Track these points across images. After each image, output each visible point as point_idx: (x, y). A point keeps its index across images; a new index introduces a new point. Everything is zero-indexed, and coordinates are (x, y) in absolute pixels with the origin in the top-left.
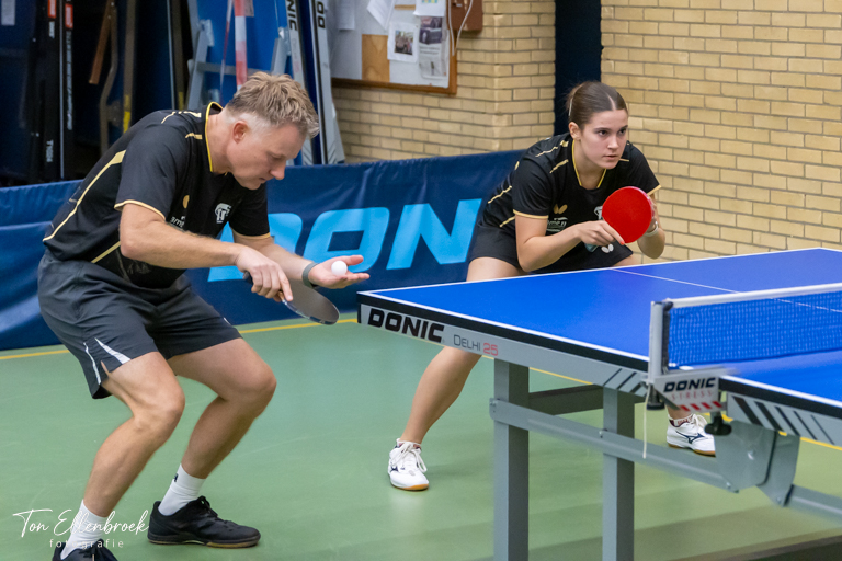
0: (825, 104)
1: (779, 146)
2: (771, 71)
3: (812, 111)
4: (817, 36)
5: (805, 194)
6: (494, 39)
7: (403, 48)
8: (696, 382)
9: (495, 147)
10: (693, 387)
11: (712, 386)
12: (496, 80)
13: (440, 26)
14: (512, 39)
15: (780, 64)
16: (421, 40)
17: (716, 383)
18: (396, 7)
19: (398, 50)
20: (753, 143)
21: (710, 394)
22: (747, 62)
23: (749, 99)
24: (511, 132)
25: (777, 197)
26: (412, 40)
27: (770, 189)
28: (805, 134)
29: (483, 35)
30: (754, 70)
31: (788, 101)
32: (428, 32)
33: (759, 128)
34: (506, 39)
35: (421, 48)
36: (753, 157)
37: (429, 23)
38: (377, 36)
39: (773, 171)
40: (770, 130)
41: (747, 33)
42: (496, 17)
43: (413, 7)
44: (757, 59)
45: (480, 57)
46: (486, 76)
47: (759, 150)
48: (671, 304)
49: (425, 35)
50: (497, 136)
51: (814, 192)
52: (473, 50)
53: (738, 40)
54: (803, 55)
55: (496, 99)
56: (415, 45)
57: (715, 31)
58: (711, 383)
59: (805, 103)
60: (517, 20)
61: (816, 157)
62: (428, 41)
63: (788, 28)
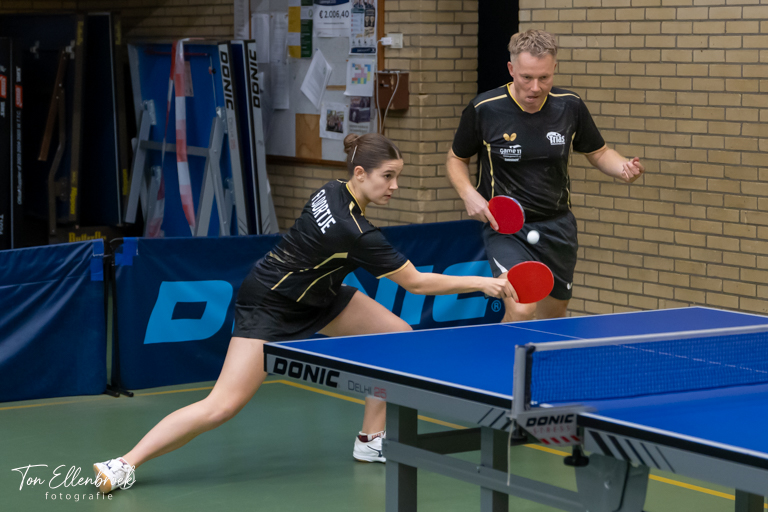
0: (726, 178)
1: (683, 217)
2: (675, 147)
3: (713, 185)
4: (718, 114)
5: (707, 263)
6: (419, 118)
7: (334, 126)
8: (556, 417)
9: (420, 220)
10: (553, 423)
11: (570, 421)
12: (421, 157)
13: (369, 106)
14: (436, 118)
15: (685, 140)
16: (351, 119)
17: (574, 419)
18: (328, 87)
19: (330, 128)
20: (659, 215)
21: (568, 429)
22: (654, 139)
23: (656, 173)
24: (434, 206)
25: (681, 266)
26: (342, 119)
27: (674, 259)
28: (707, 206)
29: (408, 114)
30: (660, 146)
31: (691, 175)
32: (357, 111)
33: (665, 201)
34: (430, 118)
35: (351, 126)
36: (659, 228)
37: (358, 102)
38: (311, 115)
39: (677, 241)
40: (674, 203)
41: (654, 111)
42: (421, 97)
43: (343, 88)
44: (663, 135)
45: (406, 135)
46: (411, 153)
47: (664, 222)
48: (534, 348)
49: (354, 114)
50: (422, 210)
51: (715, 261)
52: (400, 129)
53: (645, 118)
54: (705, 131)
55: (421, 174)
56: (346, 124)
57: (624, 110)
58: (570, 419)
59: (708, 178)
60: (441, 100)
61: (717, 228)
62: (357, 120)
63: (692, 106)
